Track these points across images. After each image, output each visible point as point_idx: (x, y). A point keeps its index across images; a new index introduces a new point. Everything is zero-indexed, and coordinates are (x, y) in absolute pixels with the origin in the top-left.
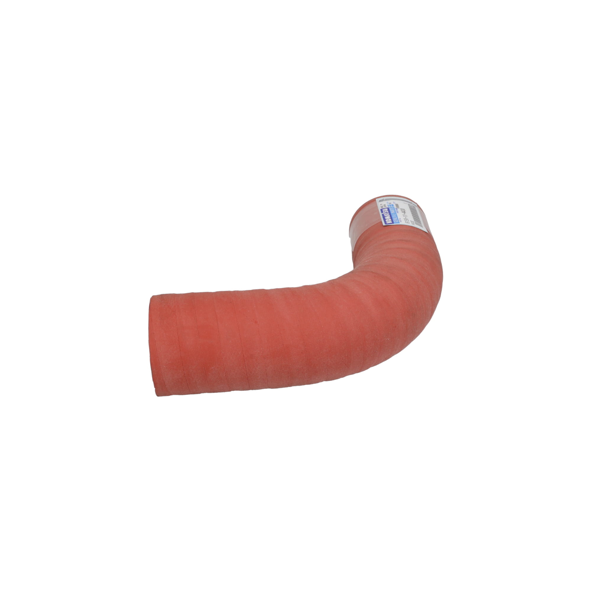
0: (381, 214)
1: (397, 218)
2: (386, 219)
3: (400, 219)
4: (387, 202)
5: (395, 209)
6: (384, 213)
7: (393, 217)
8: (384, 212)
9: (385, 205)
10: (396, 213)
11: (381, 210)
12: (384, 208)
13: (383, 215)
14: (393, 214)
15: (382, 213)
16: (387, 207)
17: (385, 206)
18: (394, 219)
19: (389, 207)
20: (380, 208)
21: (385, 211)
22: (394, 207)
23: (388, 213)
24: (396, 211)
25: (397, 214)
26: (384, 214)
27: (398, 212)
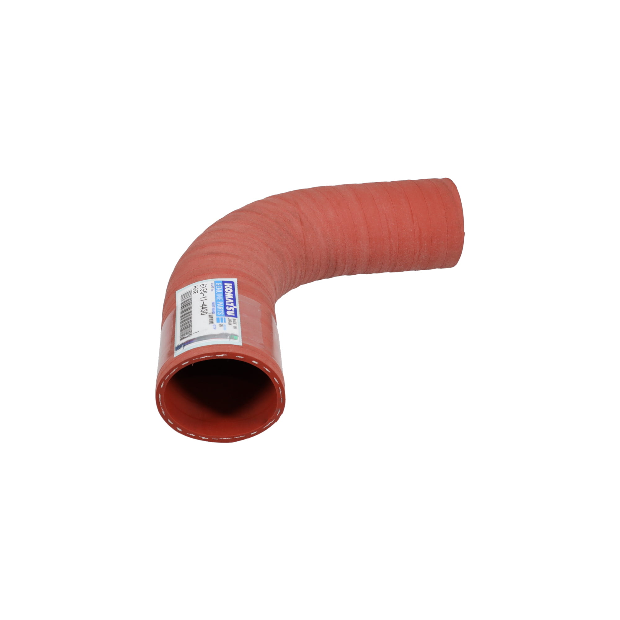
0: (237, 307)
1: (216, 291)
2: (232, 295)
3: (212, 290)
4: (225, 329)
5: (216, 312)
6: (232, 306)
7: (222, 296)
8: (233, 309)
9: (230, 324)
10: (216, 301)
11: (236, 316)
12: (232, 318)
13: (235, 305)
14: (221, 301)
15: (235, 307)
16: (227, 318)
17: (229, 320)
18: (220, 290)
19: (223, 317)
20: (238, 320)
21: (231, 310)
22: (217, 315)
23: (227, 304)
24: (215, 307)
25: (214, 300)
26: (232, 304)
27: (213, 304)
